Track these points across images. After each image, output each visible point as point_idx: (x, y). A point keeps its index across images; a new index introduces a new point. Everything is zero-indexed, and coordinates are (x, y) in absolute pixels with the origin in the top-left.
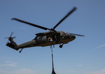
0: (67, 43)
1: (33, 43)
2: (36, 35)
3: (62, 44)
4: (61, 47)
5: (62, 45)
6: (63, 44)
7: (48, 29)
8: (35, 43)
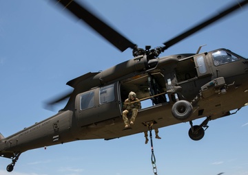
0: (228, 114)
1: (61, 126)
2: (69, 83)
3: (205, 118)
4: (197, 133)
5: (205, 124)
6: (209, 119)
7: (133, 46)
8: (68, 124)
